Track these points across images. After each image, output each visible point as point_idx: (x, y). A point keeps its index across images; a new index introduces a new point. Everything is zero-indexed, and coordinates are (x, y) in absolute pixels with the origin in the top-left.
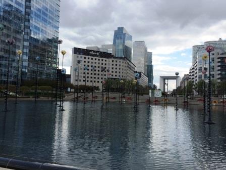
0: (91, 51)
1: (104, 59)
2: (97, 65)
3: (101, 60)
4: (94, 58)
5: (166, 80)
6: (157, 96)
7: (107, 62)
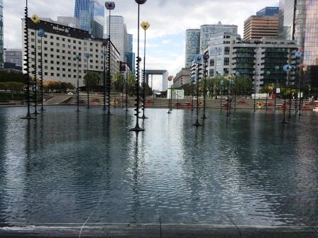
0: (55, 25)
1: (78, 40)
2: (66, 49)
3: (72, 42)
4: (61, 37)
5: (150, 76)
6: (179, 98)
7: (82, 46)
